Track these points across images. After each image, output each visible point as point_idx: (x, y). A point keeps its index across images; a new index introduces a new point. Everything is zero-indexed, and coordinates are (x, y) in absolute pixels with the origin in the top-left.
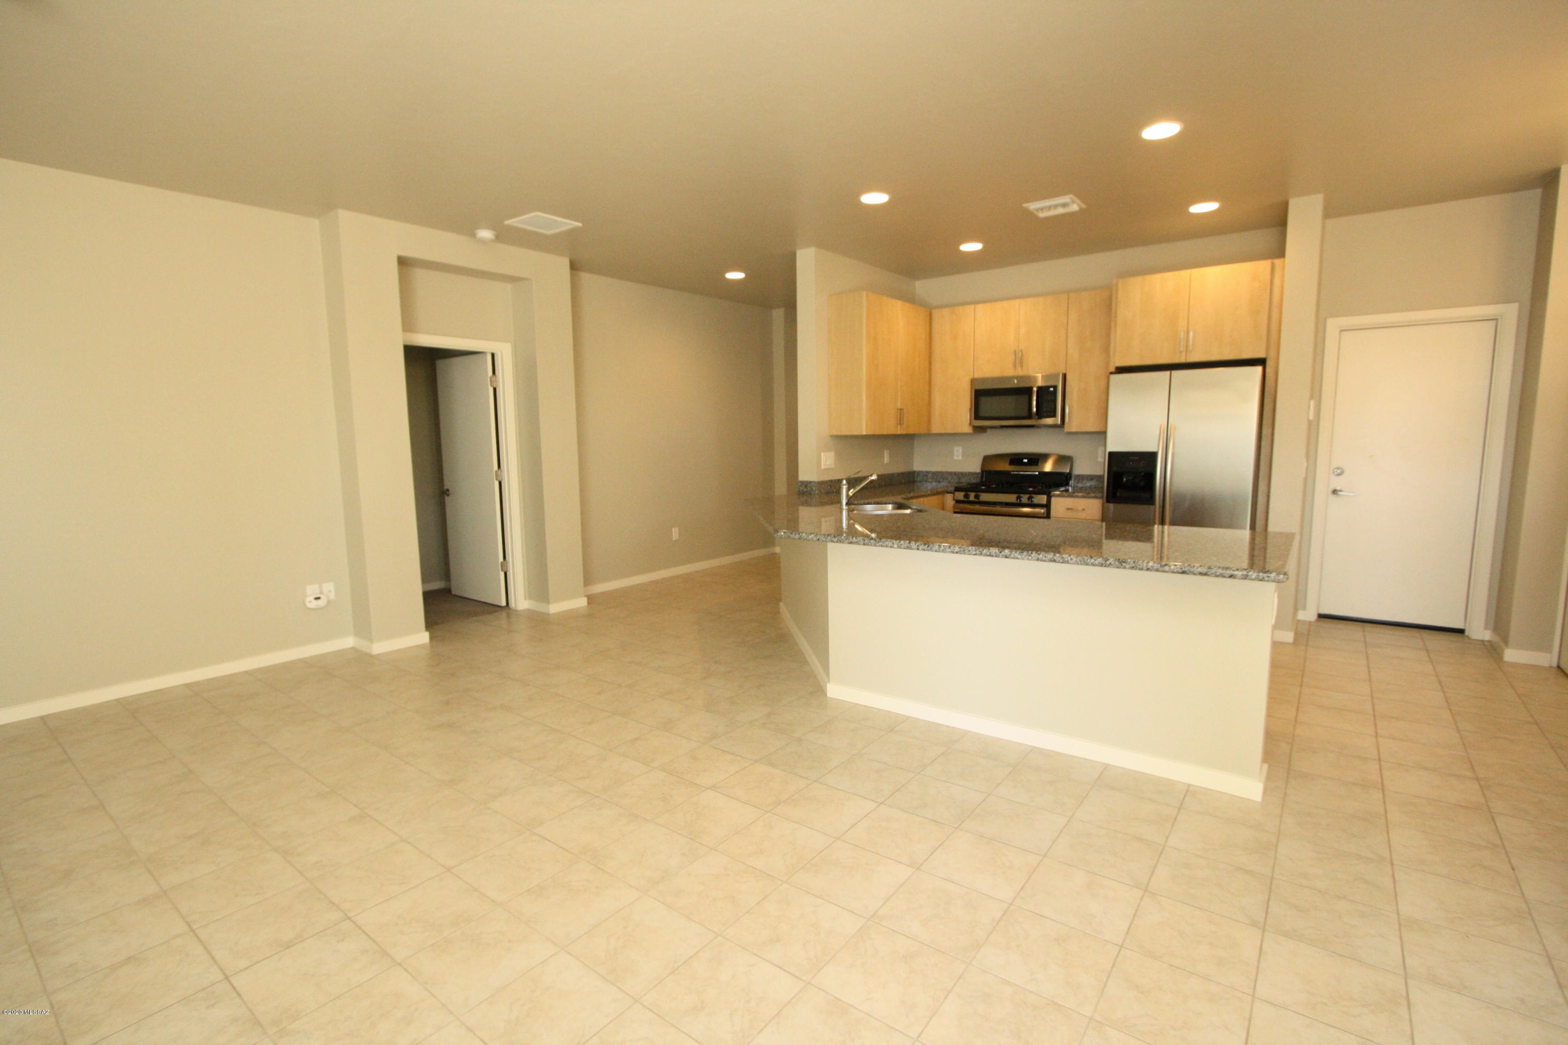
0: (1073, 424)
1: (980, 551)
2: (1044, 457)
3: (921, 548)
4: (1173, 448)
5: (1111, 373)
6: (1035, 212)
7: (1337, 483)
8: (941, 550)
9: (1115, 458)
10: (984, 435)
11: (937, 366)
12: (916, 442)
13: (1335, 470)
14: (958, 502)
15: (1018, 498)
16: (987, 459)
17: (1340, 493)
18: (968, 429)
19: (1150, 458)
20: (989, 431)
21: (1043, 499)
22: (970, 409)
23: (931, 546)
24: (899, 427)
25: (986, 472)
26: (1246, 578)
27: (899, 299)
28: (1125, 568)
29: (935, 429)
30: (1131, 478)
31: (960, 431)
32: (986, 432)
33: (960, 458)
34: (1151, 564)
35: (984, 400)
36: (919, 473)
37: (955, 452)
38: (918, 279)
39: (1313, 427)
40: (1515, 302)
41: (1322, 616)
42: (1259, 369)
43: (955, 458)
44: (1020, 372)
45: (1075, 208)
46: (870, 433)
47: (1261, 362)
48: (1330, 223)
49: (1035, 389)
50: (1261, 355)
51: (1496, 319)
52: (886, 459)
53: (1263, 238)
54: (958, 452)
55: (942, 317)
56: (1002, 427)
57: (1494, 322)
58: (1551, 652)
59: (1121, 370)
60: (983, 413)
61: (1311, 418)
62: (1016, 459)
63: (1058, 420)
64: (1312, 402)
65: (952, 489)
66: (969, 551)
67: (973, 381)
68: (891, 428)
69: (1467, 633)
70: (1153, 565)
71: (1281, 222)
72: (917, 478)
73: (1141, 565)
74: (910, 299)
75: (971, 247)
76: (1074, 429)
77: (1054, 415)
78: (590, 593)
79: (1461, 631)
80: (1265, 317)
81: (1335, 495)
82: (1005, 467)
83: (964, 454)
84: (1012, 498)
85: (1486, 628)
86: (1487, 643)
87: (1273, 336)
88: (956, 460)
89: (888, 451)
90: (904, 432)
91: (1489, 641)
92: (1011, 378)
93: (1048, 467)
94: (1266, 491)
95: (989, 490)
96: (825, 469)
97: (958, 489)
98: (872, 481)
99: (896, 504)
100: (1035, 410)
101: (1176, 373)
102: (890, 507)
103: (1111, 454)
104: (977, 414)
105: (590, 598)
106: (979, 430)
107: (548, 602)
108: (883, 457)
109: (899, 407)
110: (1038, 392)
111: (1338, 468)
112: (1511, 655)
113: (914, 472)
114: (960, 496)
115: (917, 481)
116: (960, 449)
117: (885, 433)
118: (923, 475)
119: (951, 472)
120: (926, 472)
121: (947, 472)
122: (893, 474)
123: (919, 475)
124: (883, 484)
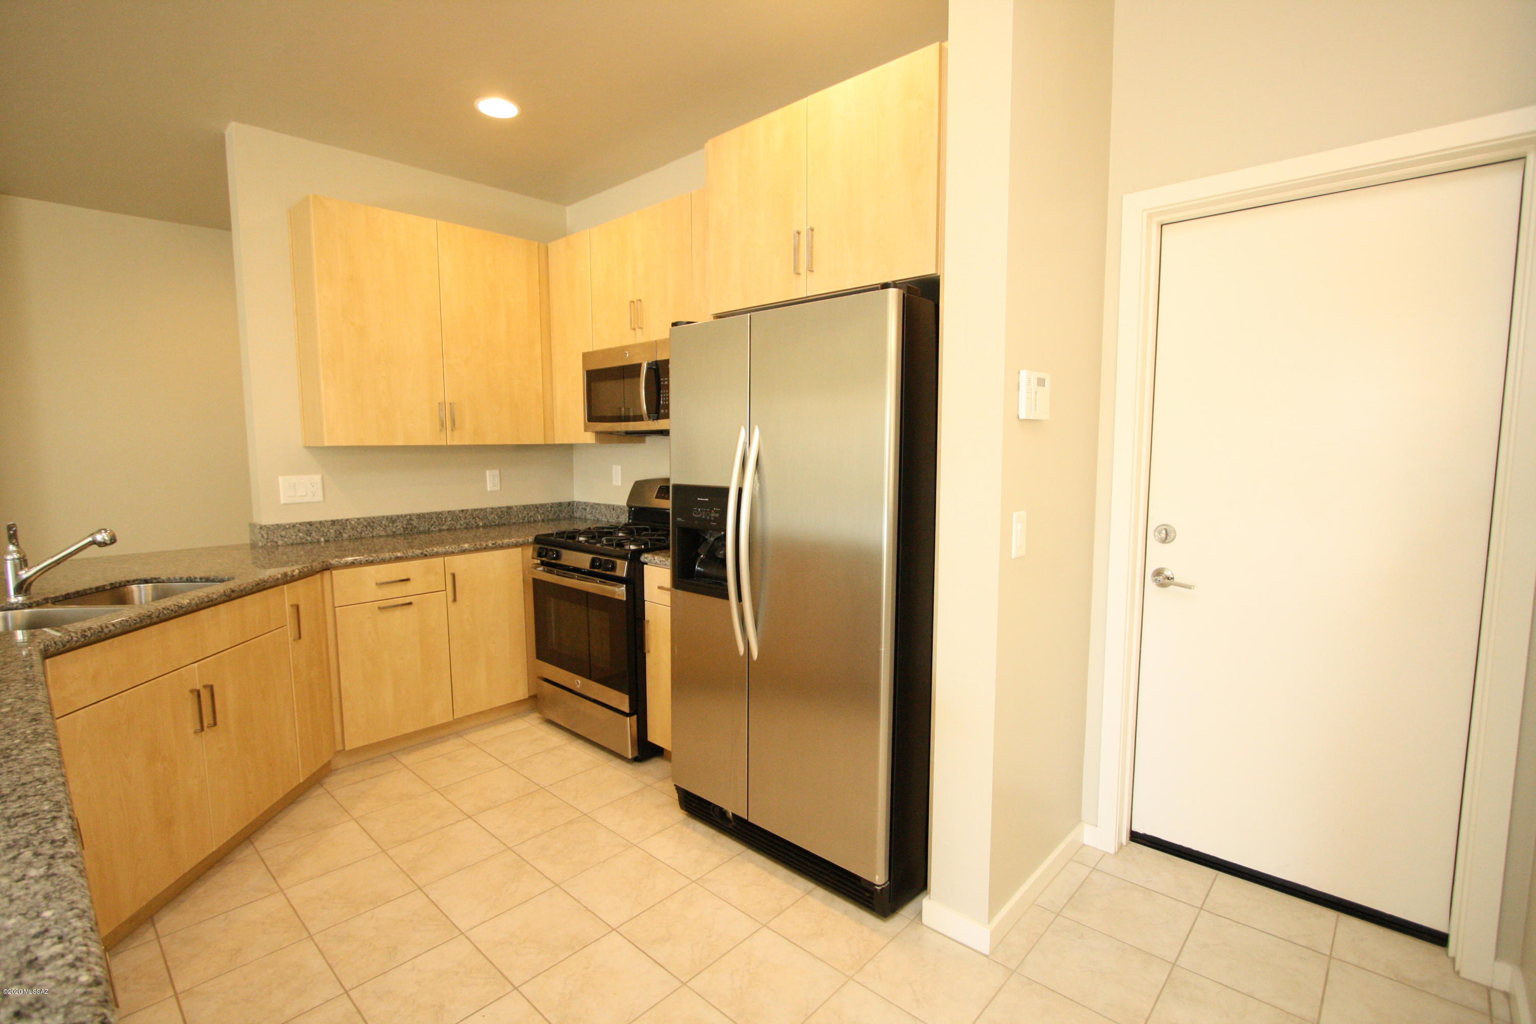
16: (636, 487)
24: (447, 432)
25: (634, 508)
29: (558, 439)
33: (620, 484)
35: (600, 388)
36: (578, 505)
37: (614, 473)
43: (615, 483)
44: (640, 338)
46: (343, 443)
49: (642, 368)
50: (928, 270)
51: (1523, 158)
52: (492, 484)
54: (617, 473)
56: (626, 434)
60: (600, 411)
62: (665, 488)
68: (417, 433)
72: (576, 512)
82: (652, 501)
83: (623, 477)
88: (615, 487)
96: (285, 504)
100: (644, 404)
109: (445, 400)
110: (649, 372)
113: (570, 504)
115: (576, 518)
116: (619, 467)
117: (400, 442)
118: (582, 508)
119: (609, 506)
120: (585, 503)
121: (605, 505)
122: (509, 508)
123: (578, 508)
124: (481, 524)
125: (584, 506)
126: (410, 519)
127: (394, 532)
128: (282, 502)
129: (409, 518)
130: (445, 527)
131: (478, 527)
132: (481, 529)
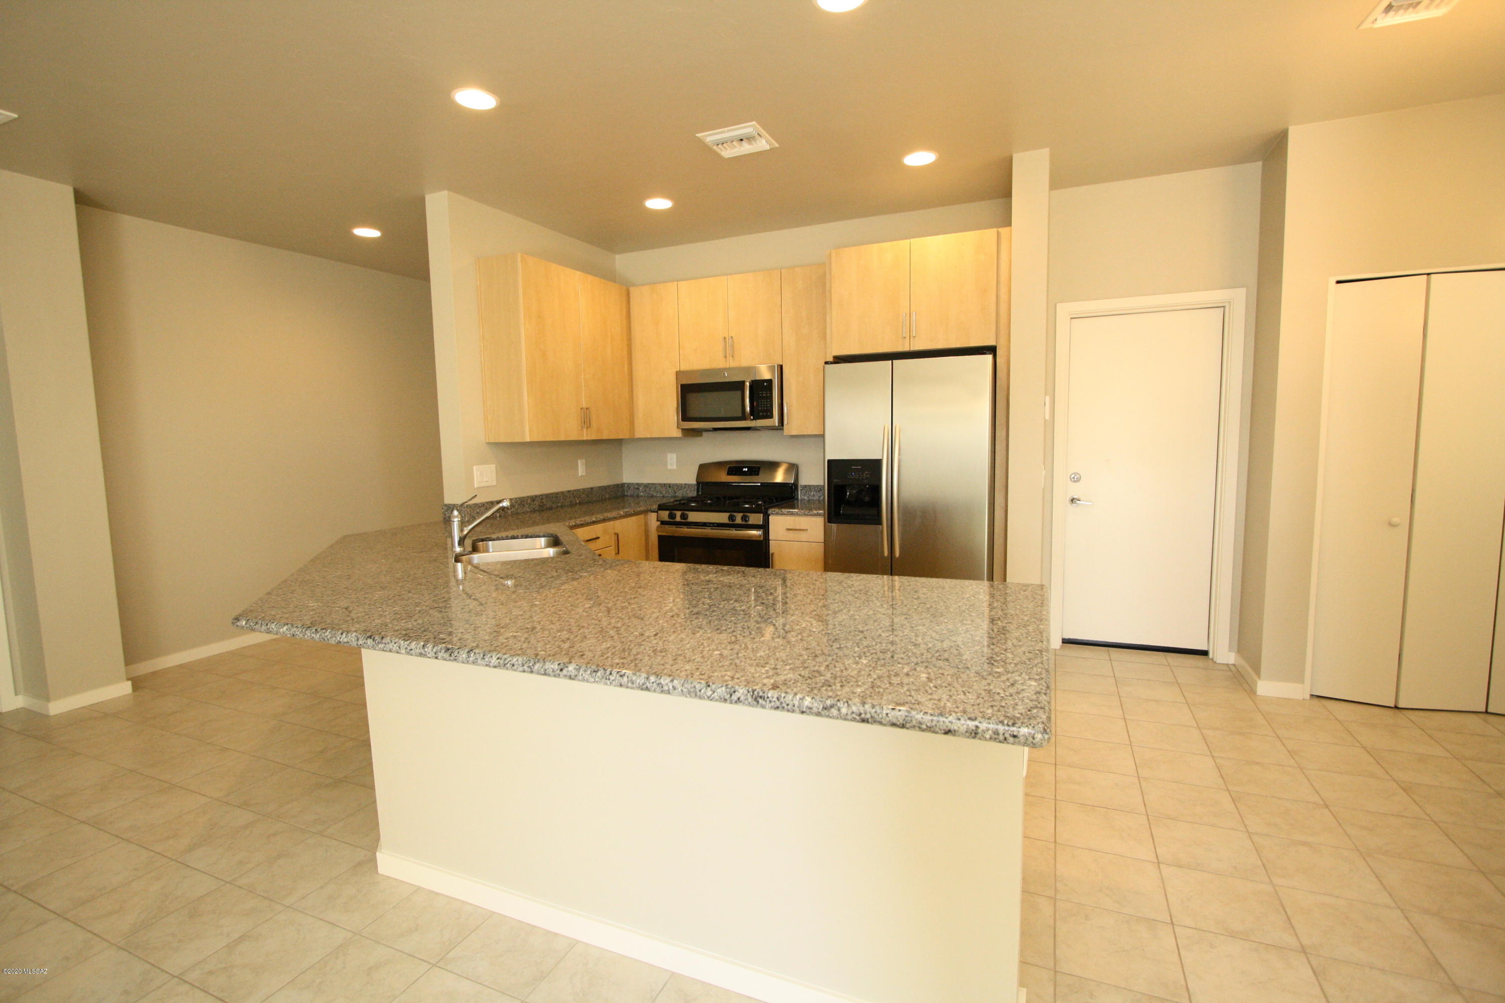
0: (793, 426)
1: (529, 667)
2: (773, 466)
3: (440, 655)
4: (899, 454)
5: (826, 363)
6: (715, 147)
7: (1075, 490)
8: (470, 662)
9: (836, 467)
10: (699, 438)
11: (638, 355)
12: (624, 449)
13: (1073, 476)
14: (663, 523)
15: (731, 518)
16: (703, 468)
17: (1078, 502)
18: (677, 433)
19: (874, 466)
20: (705, 434)
21: (756, 518)
22: (677, 408)
23: (456, 653)
24: (585, 430)
25: (703, 483)
26: (974, 737)
27: (576, 269)
28: (763, 707)
29: (639, 434)
30: (854, 491)
31: (667, 435)
32: (701, 435)
33: (675, 467)
34: (808, 701)
35: (693, 398)
36: (629, 485)
37: (669, 460)
38: (619, 253)
39: (1050, 426)
40: (1242, 287)
41: (1066, 641)
42: (989, 358)
43: (669, 467)
44: (732, 364)
45: (762, 145)
46: (536, 438)
47: (991, 350)
48: (1056, 193)
49: (748, 384)
50: (991, 342)
51: (1224, 307)
52: (581, 470)
53: (985, 208)
54: (672, 459)
55: (642, 299)
56: (715, 429)
57: (1223, 308)
58: (1302, 682)
59: (839, 360)
60: (692, 413)
61: (1047, 417)
62: (735, 468)
63: (775, 420)
64: (1048, 399)
65: (655, 507)
66: (513, 665)
67: (678, 374)
68: (571, 431)
69: (1211, 655)
70: (810, 705)
71: (1005, 192)
72: (627, 492)
73: (791, 703)
74: (608, 275)
75: (658, 204)
76: (794, 433)
77: (771, 416)
78: (137, 674)
79: (1205, 653)
80: (994, 298)
81: (1074, 505)
82: (724, 477)
83: (678, 461)
84: (723, 517)
85: (1230, 651)
86: (1233, 668)
87: (1003, 322)
88: (670, 470)
89: (584, 461)
90: (594, 437)
91: (1234, 665)
92: (722, 370)
93: (779, 477)
94: (1003, 505)
95: (702, 508)
96: (478, 488)
97: (661, 507)
98: (503, 508)
99: (552, 537)
100: (748, 409)
101: (896, 362)
102: (543, 541)
103: (830, 462)
104: (685, 414)
105: (137, 683)
106: (690, 433)
107: (48, 699)
108: (576, 469)
109: (584, 406)
110: (751, 387)
111: (1076, 474)
112: (1265, 688)
113: (623, 485)
114: (665, 515)
115: (627, 496)
116: (674, 456)
117: (562, 438)
118: (634, 488)
119: (665, 485)
120: (637, 484)
121: (660, 484)
122: (592, 489)
123: (629, 488)
124: (578, 502)
125: (636, 486)
126: (542, 499)
127: (534, 509)
128: (476, 486)
129: (541, 497)
130: (559, 505)
131: (576, 504)
132: (578, 506)
